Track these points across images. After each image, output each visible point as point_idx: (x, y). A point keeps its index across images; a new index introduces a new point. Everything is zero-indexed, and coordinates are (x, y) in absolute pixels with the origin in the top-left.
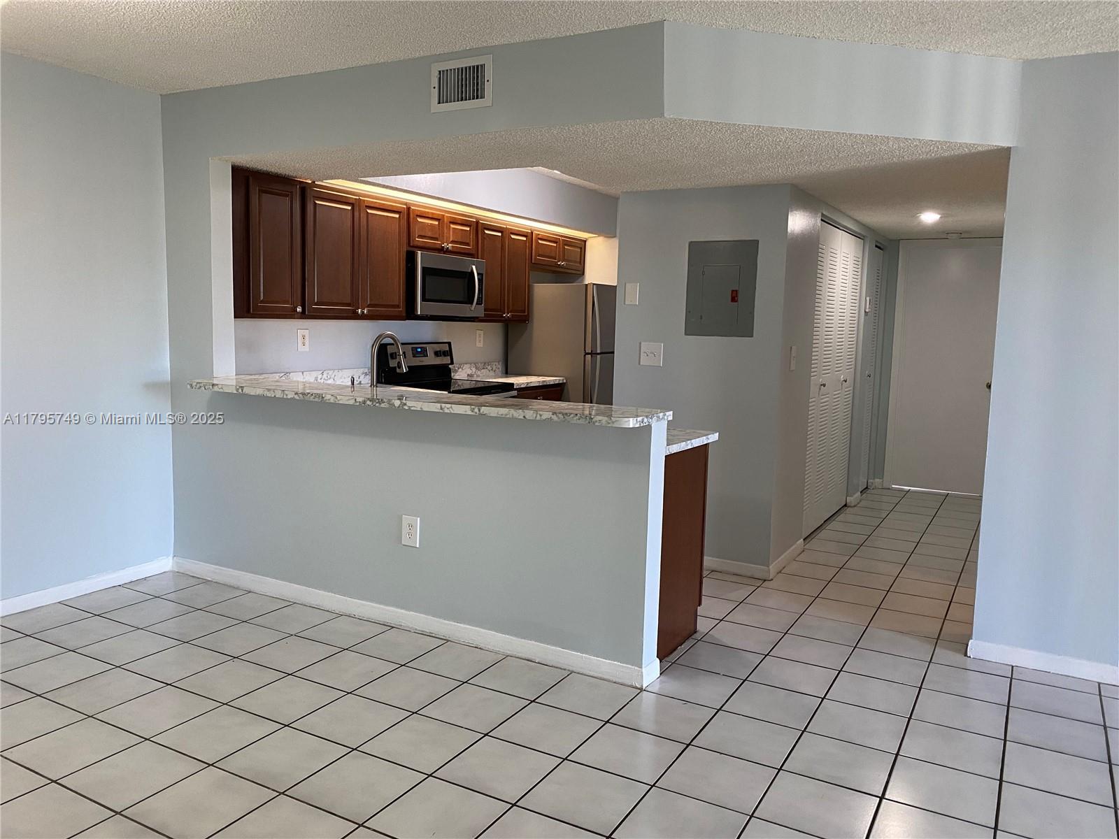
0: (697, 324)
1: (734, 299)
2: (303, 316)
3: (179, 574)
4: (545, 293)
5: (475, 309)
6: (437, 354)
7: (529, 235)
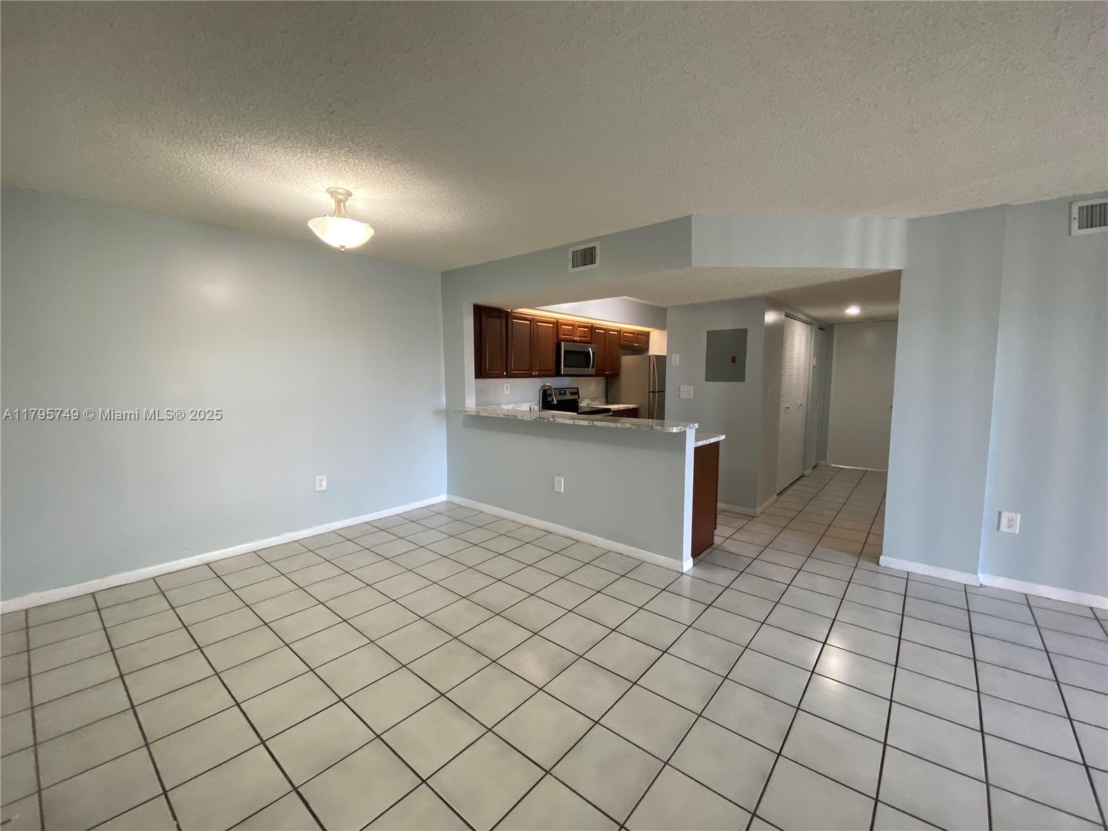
0: (712, 376)
1: (734, 360)
2: (507, 377)
3: (449, 503)
4: (627, 361)
5: (591, 370)
6: (571, 394)
7: (619, 332)
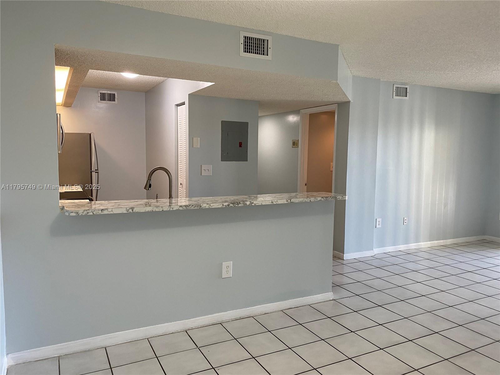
0: (226, 157)
1: (240, 146)
